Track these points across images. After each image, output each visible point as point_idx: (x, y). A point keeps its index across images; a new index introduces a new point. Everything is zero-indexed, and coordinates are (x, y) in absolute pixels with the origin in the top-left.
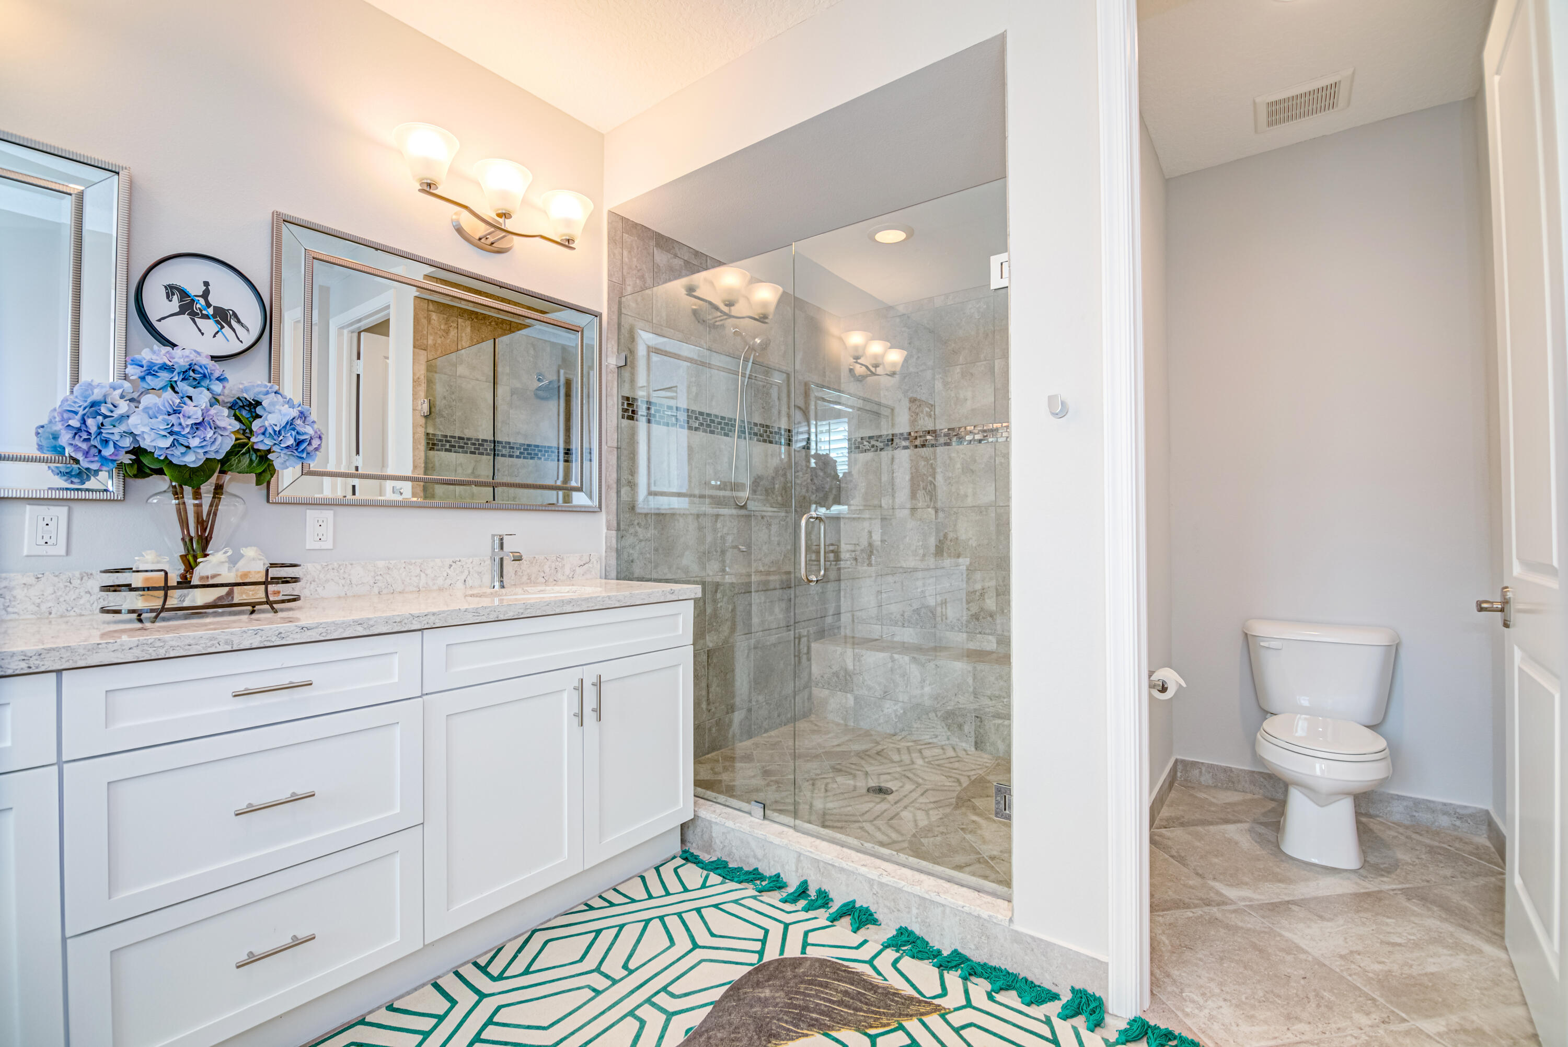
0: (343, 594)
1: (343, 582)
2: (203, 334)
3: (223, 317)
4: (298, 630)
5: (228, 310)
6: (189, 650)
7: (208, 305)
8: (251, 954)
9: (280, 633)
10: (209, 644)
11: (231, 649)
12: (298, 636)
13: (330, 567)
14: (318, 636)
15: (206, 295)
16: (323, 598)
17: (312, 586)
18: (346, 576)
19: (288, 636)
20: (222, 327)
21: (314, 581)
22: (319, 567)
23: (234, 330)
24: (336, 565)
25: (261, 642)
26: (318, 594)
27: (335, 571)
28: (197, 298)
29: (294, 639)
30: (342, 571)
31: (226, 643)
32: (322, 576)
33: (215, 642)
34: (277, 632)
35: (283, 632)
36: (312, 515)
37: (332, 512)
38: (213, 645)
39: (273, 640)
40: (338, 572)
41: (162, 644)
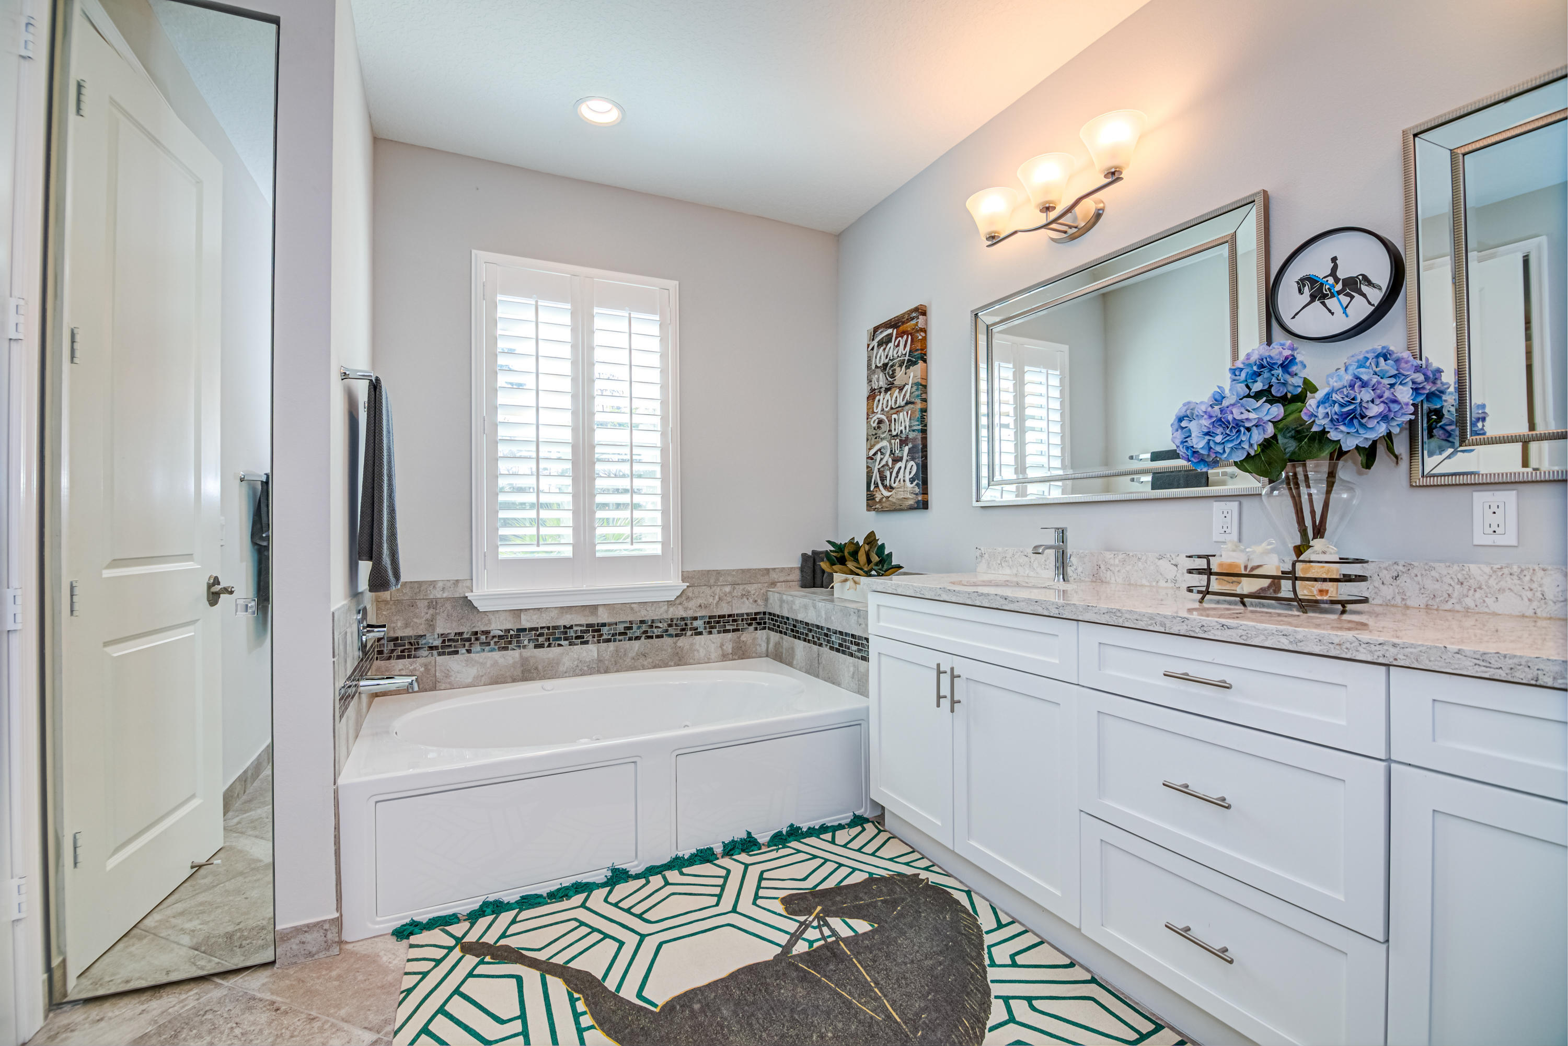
0: (1530, 612)
1: (1530, 594)
2: (1333, 314)
3: (1352, 285)
4: (1219, 626)
5: (1357, 277)
6: (1136, 624)
7: (1337, 280)
8: (1188, 929)
9: (1203, 626)
10: (1149, 622)
11: (1164, 631)
12: (1217, 632)
13: (1506, 571)
14: (1238, 638)
15: (1333, 273)
16: (1495, 614)
17: (1478, 595)
18: (1534, 586)
19: (1210, 631)
20: (1352, 297)
21: (1480, 588)
22: (1487, 570)
23: (1364, 295)
24: (1515, 569)
25: (1187, 631)
26: (1487, 606)
27: (1515, 577)
28: (1325, 280)
29: (1215, 635)
30: (1527, 578)
31: (1162, 625)
32: (1492, 582)
33: (1153, 622)
34: (1200, 625)
35: (1205, 625)
36: (1481, 498)
37: (1514, 492)
38: (1152, 624)
39: (1197, 631)
40: (1520, 579)
41: (1120, 615)
